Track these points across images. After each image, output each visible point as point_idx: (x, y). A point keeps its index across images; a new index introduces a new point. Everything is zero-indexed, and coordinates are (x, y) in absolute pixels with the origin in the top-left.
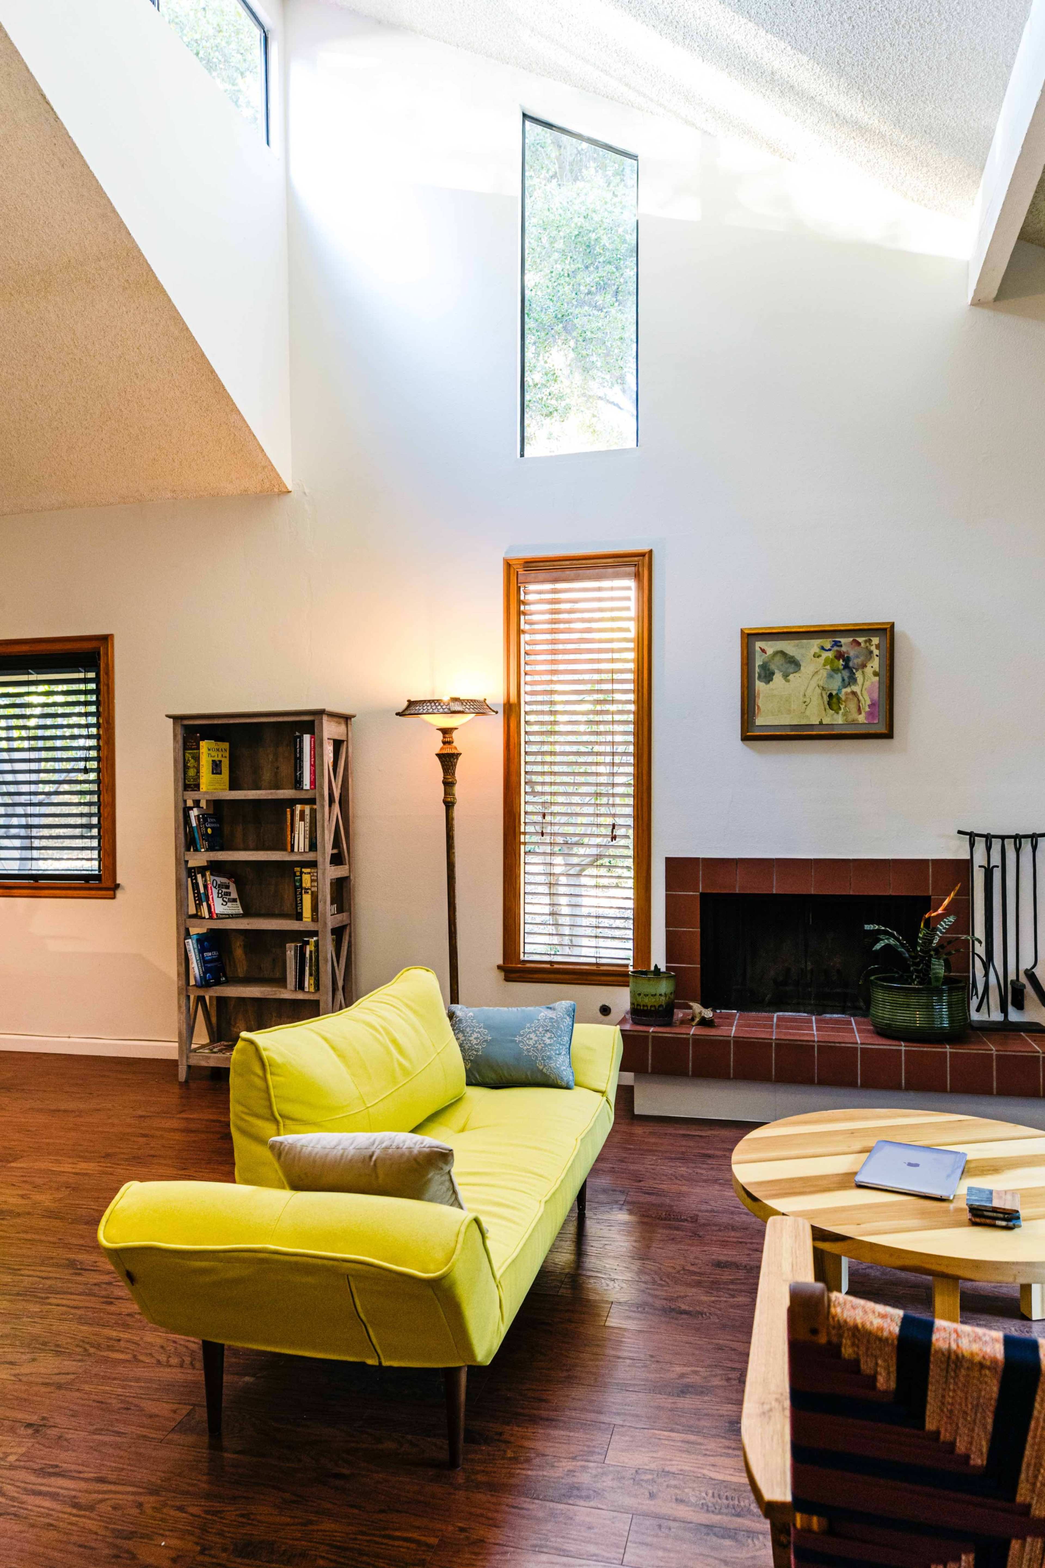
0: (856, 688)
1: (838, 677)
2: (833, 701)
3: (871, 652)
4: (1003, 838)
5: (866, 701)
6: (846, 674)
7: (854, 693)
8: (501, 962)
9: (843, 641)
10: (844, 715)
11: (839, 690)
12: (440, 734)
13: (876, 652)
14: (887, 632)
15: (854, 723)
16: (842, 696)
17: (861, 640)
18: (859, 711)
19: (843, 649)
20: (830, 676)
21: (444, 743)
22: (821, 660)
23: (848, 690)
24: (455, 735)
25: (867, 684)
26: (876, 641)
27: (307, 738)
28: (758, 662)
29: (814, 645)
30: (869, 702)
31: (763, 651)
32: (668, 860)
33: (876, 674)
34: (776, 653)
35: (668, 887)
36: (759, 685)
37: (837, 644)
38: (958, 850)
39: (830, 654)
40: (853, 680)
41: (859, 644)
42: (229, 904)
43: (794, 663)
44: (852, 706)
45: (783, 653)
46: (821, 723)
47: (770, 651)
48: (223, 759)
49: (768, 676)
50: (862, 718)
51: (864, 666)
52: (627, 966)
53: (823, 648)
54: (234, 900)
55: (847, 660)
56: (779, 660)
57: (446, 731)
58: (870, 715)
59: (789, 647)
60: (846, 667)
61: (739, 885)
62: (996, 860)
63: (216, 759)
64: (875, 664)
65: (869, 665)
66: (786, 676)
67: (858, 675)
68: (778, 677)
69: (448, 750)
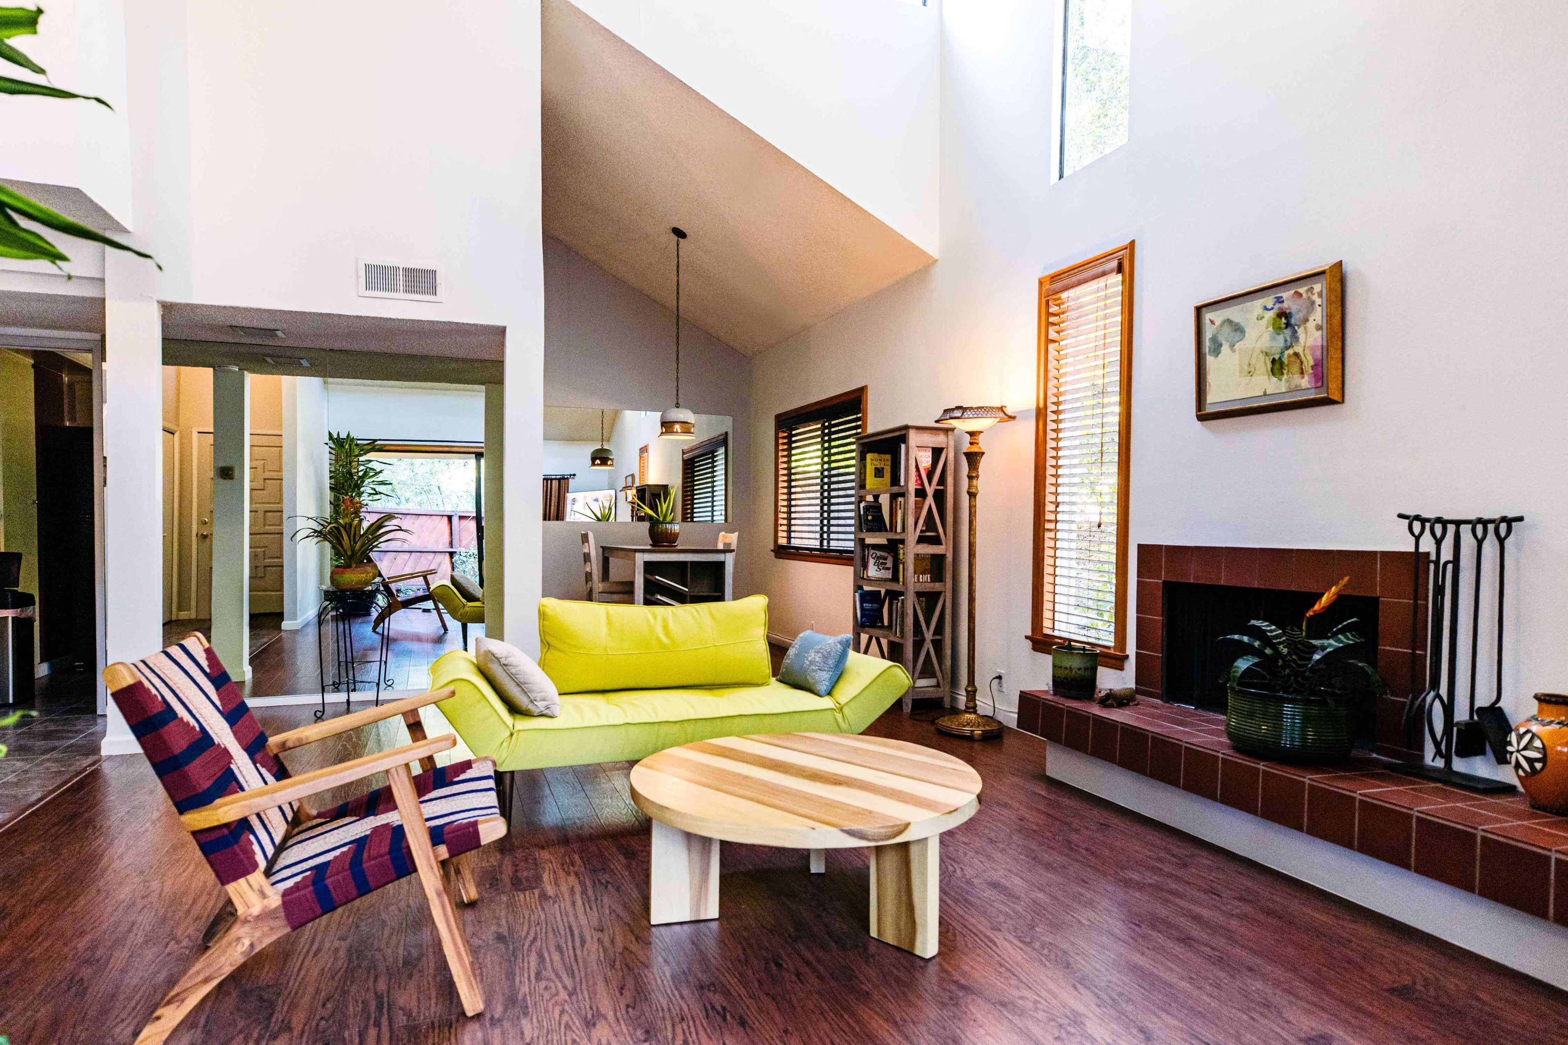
0: (1298, 349)
1: (1281, 339)
2: (1277, 367)
3: (1313, 303)
4: (1458, 523)
5: (1308, 362)
6: (1287, 333)
7: (1296, 355)
8: (1029, 633)
9: (1284, 294)
10: (1288, 381)
11: (1282, 353)
12: (968, 436)
13: (1318, 301)
14: (1338, 271)
15: (1298, 389)
16: (1285, 360)
17: (1302, 290)
18: (1303, 374)
19: (1285, 305)
20: (1272, 339)
21: (971, 444)
22: (1264, 322)
23: (1291, 351)
24: (978, 436)
25: (1310, 341)
26: (1317, 288)
27: (903, 446)
28: (1208, 336)
29: (1256, 305)
30: (1312, 363)
31: (1212, 322)
32: (1140, 546)
33: (1319, 328)
34: (1224, 323)
35: (1139, 570)
36: (1210, 360)
37: (1279, 300)
39: (1271, 314)
40: (1294, 339)
41: (1300, 295)
42: (883, 571)
43: (1238, 329)
44: (1295, 369)
45: (1229, 321)
46: (1265, 394)
47: (1218, 322)
48: (885, 467)
49: (1216, 349)
51: (1306, 320)
52: (1107, 648)
53: (1266, 309)
54: (888, 569)
55: (1288, 317)
56: (1227, 329)
57: (972, 434)
59: (1232, 313)
60: (1288, 325)
61: (1193, 575)
63: (878, 466)
64: (1317, 316)
65: (1311, 319)
66: (1232, 345)
67: (1300, 331)
68: (1225, 349)
69: (974, 449)
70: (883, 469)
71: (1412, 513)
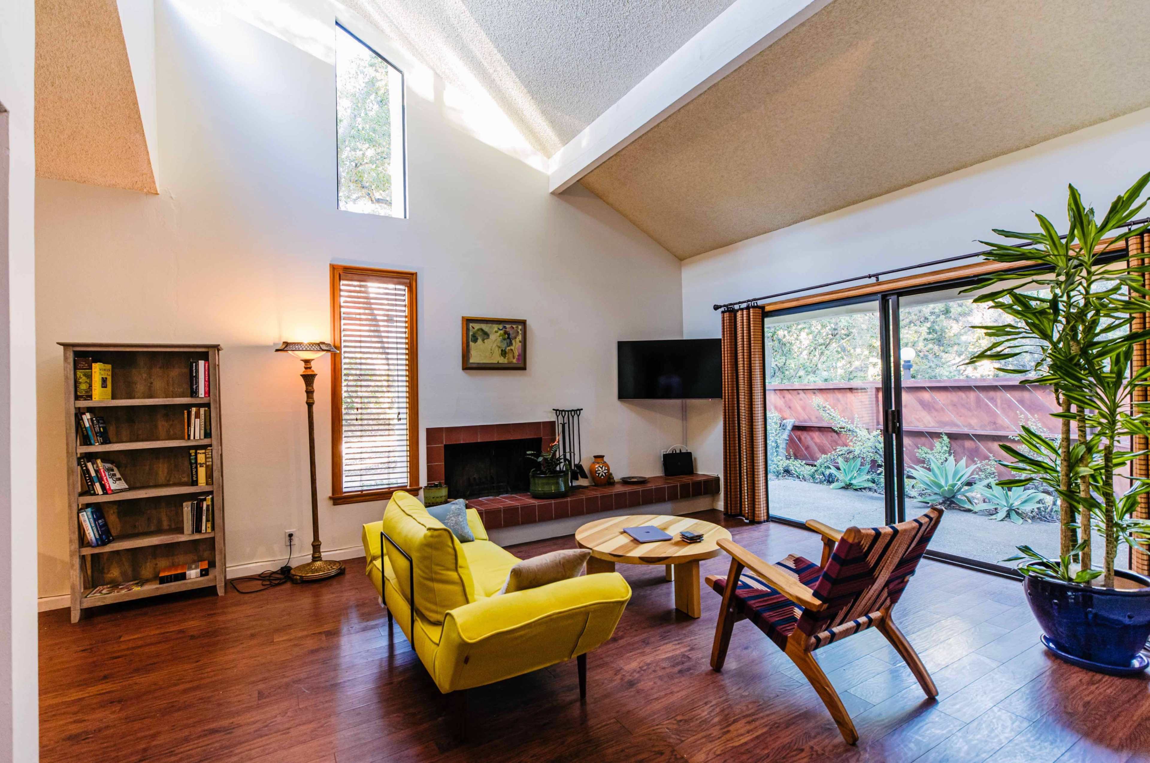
0: (512, 348)
1: (505, 342)
2: (504, 353)
3: (518, 332)
4: (568, 411)
5: (516, 354)
6: (508, 341)
7: (512, 350)
8: (330, 494)
9: (508, 326)
10: (508, 359)
11: (506, 348)
12: (302, 363)
13: (520, 332)
14: (523, 323)
15: (511, 363)
16: (507, 350)
17: (514, 326)
18: (514, 358)
19: (507, 330)
20: (502, 342)
21: (306, 368)
22: (498, 334)
23: (509, 348)
24: (312, 363)
25: (517, 346)
26: (520, 327)
27: (201, 363)
28: (471, 333)
29: (495, 327)
30: (517, 354)
31: (473, 328)
32: (428, 430)
33: (520, 342)
34: (478, 330)
35: (428, 443)
36: (472, 344)
37: (505, 327)
38: (552, 418)
39: (502, 332)
40: (511, 344)
41: (513, 328)
42: (118, 482)
43: (486, 335)
44: (511, 355)
45: (482, 330)
46: (498, 363)
47: (476, 328)
48: (108, 377)
49: (475, 340)
50: (515, 361)
51: (516, 338)
52: (407, 486)
53: (499, 329)
54: (119, 479)
55: (509, 335)
56: (480, 333)
57: (307, 362)
58: (518, 359)
59: (485, 327)
60: (509, 338)
61: (462, 439)
62: (566, 421)
63: (104, 376)
64: (520, 337)
65: (518, 338)
66: (483, 340)
67: (513, 342)
68: (480, 341)
69: (309, 372)
70: (106, 378)
71: (556, 408)
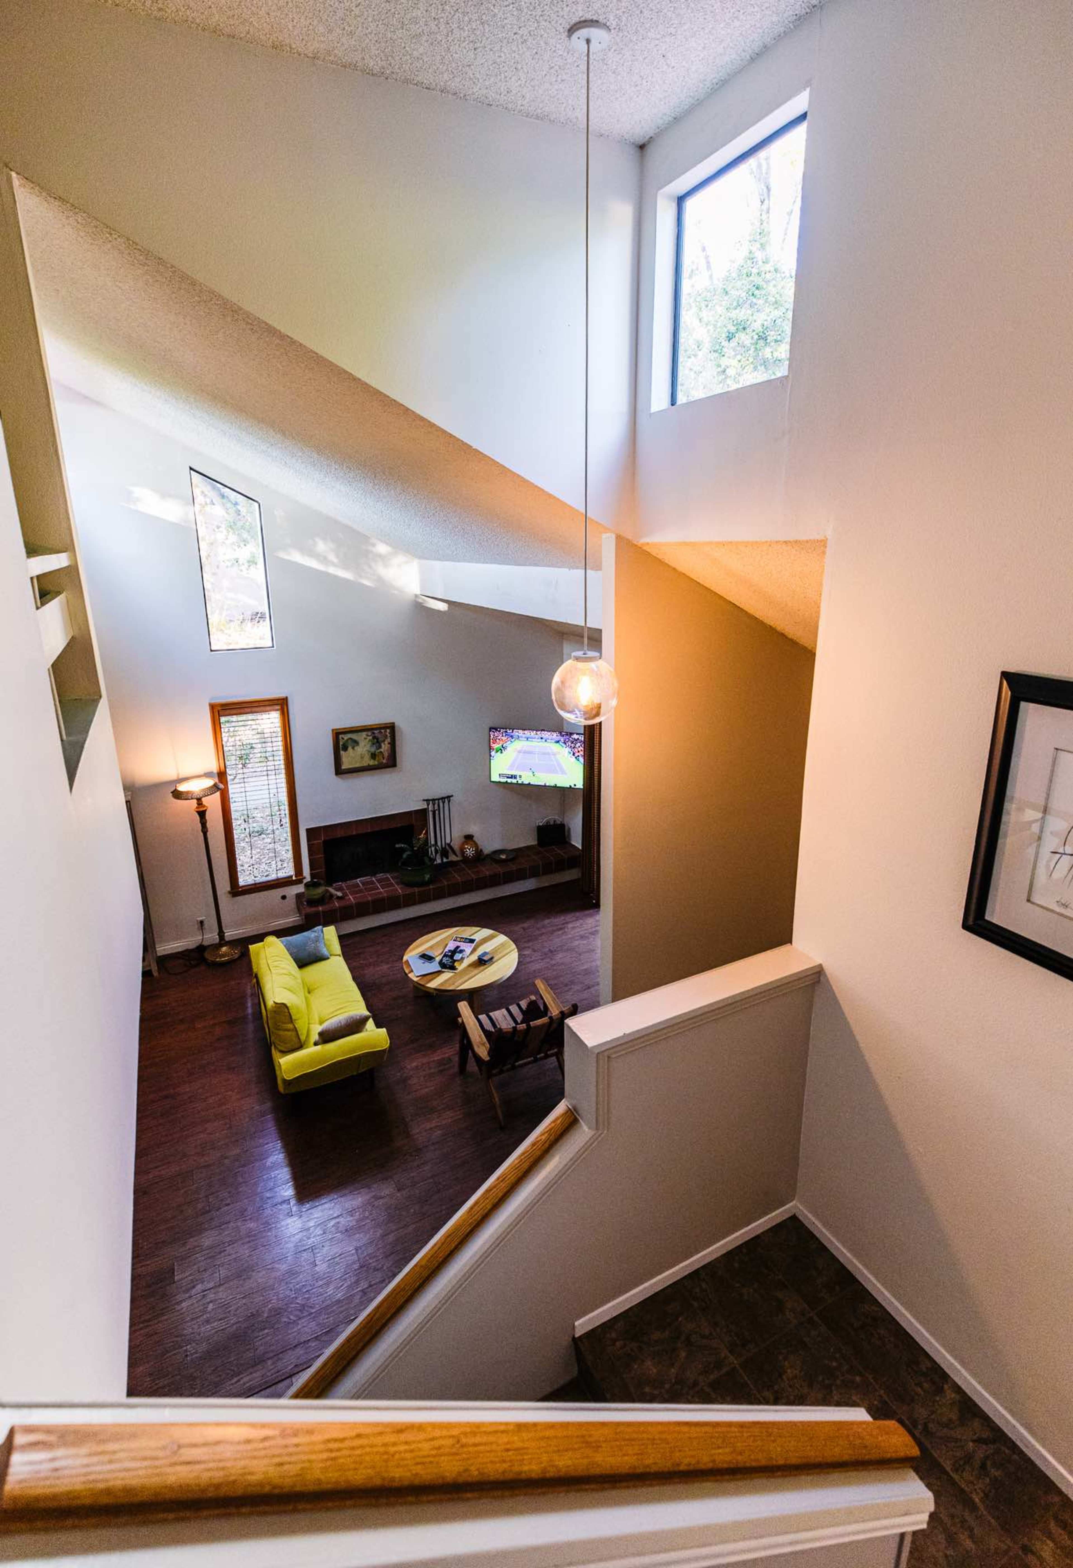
0: (382, 750)
1: (374, 746)
2: (373, 756)
3: (387, 735)
4: (438, 799)
5: (386, 755)
6: (377, 744)
7: (381, 752)
8: (229, 889)
9: (376, 732)
10: (378, 761)
11: (375, 751)
13: (389, 735)
14: (392, 726)
15: (382, 763)
16: (376, 753)
17: (383, 730)
18: (384, 758)
19: (376, 735)
20: (371, 746)
21: (199, 807)
22: (367, 740)
23: (379, 751)
25: (386, 748)
26: (387, 730)
28: (341, 743)
29: (364, 734)
31: (343, 739)
32: (308, 830)
33: (389, 743)
34: (348, 739)
35: (308, 841)
36: (342, 752)
37: (374, 733)
38: (423, 806)
39: (371, 738)
40: (380, 747)
41: (382, 732)
43: (356, 743)
44: (381, 757)
45: (351, 739)
46: (368, 764)
47: (346, 738)
49: (345, 749)
50: (384, 761)
51: (384, 741)
52: (291, 877)
53: (367, 735)
55: (377, 739)
56: (349, 741)
58: (388, 759)
59: (354, 736)
60: (378, 742)
61: (339, 834)
62: (436, 807)
64: (389, 740)
65: (386, 740)
66: (353, 748)
67: (383, 744)
68: (350, 749)
69: (202, 809)
71: (426, 798)
